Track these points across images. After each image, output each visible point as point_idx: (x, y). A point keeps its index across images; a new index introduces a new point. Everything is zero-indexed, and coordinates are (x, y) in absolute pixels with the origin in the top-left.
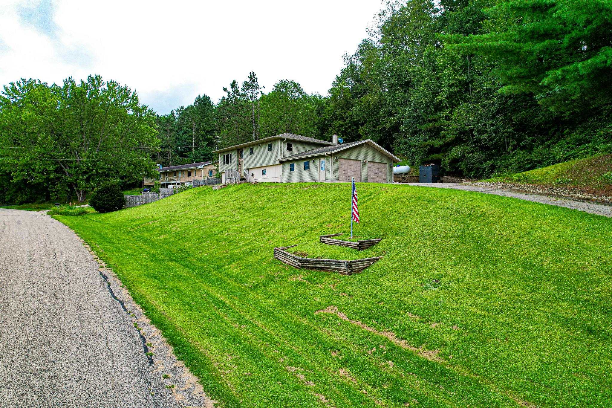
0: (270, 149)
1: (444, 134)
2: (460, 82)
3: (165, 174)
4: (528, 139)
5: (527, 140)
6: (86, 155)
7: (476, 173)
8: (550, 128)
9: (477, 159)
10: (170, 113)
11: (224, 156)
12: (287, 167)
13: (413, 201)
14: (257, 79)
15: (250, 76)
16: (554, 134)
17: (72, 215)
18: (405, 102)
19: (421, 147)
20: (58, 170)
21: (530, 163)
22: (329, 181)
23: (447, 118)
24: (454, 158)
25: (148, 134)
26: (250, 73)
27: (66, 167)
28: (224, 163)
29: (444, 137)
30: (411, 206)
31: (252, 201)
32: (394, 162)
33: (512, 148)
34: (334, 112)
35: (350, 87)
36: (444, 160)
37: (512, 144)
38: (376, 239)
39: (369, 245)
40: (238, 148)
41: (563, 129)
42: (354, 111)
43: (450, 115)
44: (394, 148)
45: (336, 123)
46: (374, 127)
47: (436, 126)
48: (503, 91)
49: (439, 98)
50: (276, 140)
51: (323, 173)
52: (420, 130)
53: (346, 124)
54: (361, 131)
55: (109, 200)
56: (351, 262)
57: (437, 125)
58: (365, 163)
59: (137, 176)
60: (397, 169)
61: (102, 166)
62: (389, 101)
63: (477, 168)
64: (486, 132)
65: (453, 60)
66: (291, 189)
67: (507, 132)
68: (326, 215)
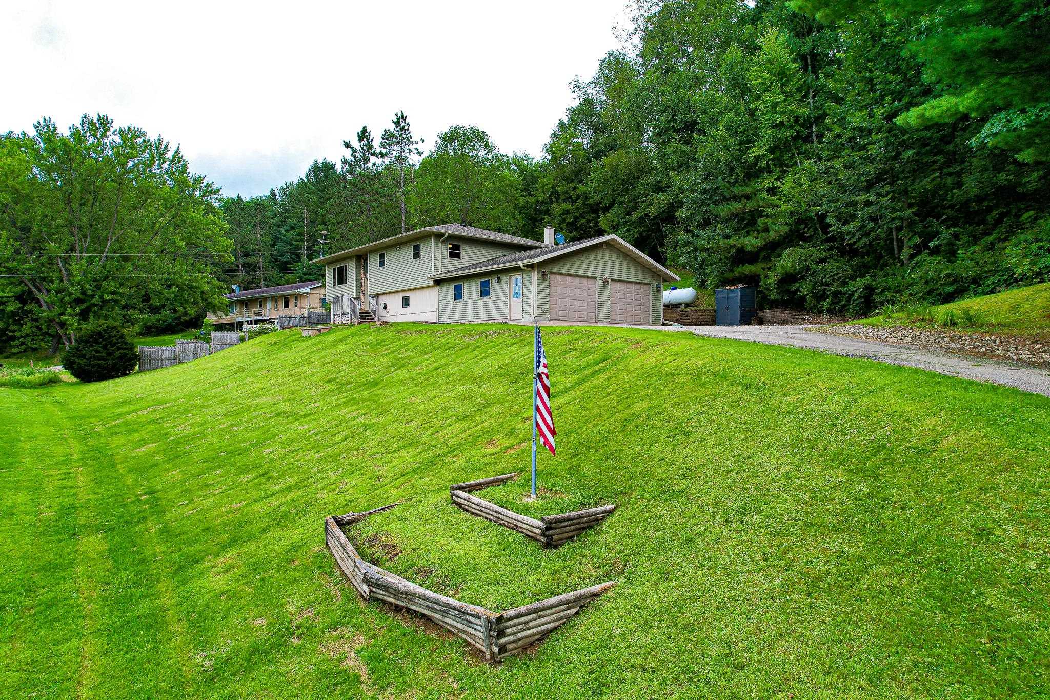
0: (416, 255)
1: (766, 223)
2: (797, 119)
3: (245, 303)
4: (945, 234)
5: (943, 236)
6: (78, 268)
7: (832, 303)
8: (989, 210)
9: (834, 275)
10: (269, 194)
11: (334, 269)
12: (449, 290)
13: (705, 383)
14: (408, 124)
15: (396, 120)
16: (998, 221)
17: (25, 388)
18: (685, 164)
19: (719, 250)
20: (25, 298)
21: (952, 284)
22: (528, 321)
23: (772, 191)
24: (787, 274)
25: (209, 229)
26: (397, 115)
27: (40, 291)
28: (334, 282)
29: (766, 230)
30: (700, 399)
31: (361, 365)
32: (664, 281)
33: (911, 251)
34: (553, 187)
35: (585, 141)
36: (767, 277)
37: (911, 244)
38: (599, 509)
39: (577, 529)
40: (360, 253)
41: (1020, 210)
42: (588, 186)
43: (778, 183)
44: (666, 253)
45: (558, 208)
46: (629, 214)
47: (748, 208)
48: (909, 120)
49: (755, 151)
50: (426, 237)
51: (517, 304)
52: (716, 216)
53: (576, 209)
54: (603, 223)
55: (99, 358)
56: (500, 619)
57: (750, 205)
58: (605, 284)
59: (185, 308)
60: (669, 295)
61: (112, 289)
62: (655, 163)
63: (835, 294)
64: (853, 217)
65: (782, 75)
66: (444, 340)
67: (901, 218)
68: (494, 409)
